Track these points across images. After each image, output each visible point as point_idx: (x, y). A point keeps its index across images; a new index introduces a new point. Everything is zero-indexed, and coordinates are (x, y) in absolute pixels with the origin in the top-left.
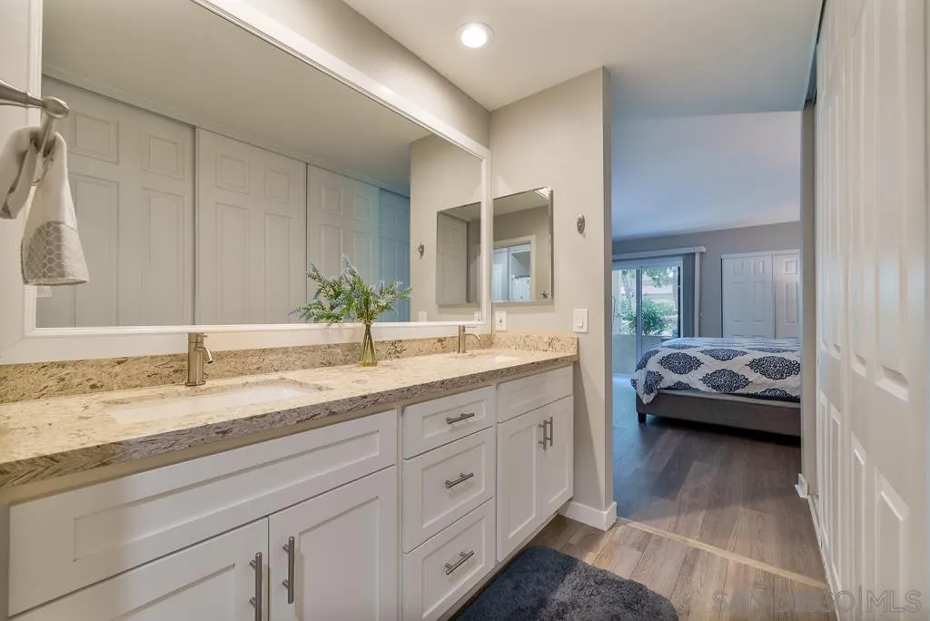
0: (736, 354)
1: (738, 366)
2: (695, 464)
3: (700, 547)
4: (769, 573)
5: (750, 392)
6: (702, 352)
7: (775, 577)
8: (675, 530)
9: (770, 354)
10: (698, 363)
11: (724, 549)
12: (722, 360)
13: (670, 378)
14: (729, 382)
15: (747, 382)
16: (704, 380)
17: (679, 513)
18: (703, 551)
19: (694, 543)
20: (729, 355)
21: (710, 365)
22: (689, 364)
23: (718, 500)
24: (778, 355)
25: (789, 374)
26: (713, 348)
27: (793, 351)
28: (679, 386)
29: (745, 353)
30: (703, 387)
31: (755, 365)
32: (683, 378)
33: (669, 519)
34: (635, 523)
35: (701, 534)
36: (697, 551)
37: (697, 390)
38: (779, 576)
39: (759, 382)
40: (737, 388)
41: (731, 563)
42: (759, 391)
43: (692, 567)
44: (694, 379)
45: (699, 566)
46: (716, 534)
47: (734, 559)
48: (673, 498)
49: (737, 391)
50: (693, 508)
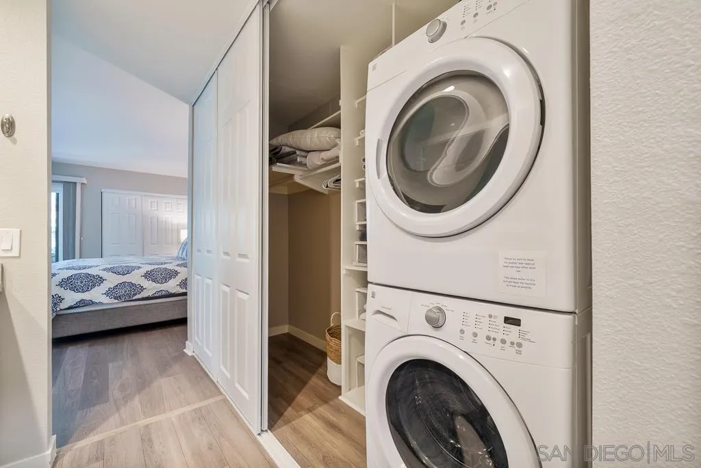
0: (133, 269)
1: (136, 278)
2: (111, 365)
3: (148, 423)
4: (197, 409)
5: (145, 296)
6: (104, 270)
7: (200, 409)
8: (122, 423)
9: (156, 267)
10: (101, 280)
11: (165, 412)
12: (123, 275)
13: (71, 298)
14: (127, 291)
15: (142, 289)
16: (107, 294)
17: (118, 410)
18: (151, 423)
19: (143, 422)
20: (127, 271)
21: (112, 280)
22: (93, 281)
23: (143, 383)
24: (163, 266)
25: (170, 278)
26: (113, 266)
27: (170, 263)
28: (83, 303)
29: (139, 268)
30: (106, 300)
31: (148, 275)
32: (86, 296)
33: (111, 420)
34: (81, 442)
35: (144, 413)
36: (147, 426)
37: (101, 303)
38: (202, 407)
39: (151, 288)
40: (135, 295)
41: (174, 420)
42: (150, 294)
43: (150, 440)
44: (97, 295)
45: (154, 436)
46: (153, 407)
47: (173, 415)
48: (107, 401)
49: (134, 298)
50: (127, 399)
